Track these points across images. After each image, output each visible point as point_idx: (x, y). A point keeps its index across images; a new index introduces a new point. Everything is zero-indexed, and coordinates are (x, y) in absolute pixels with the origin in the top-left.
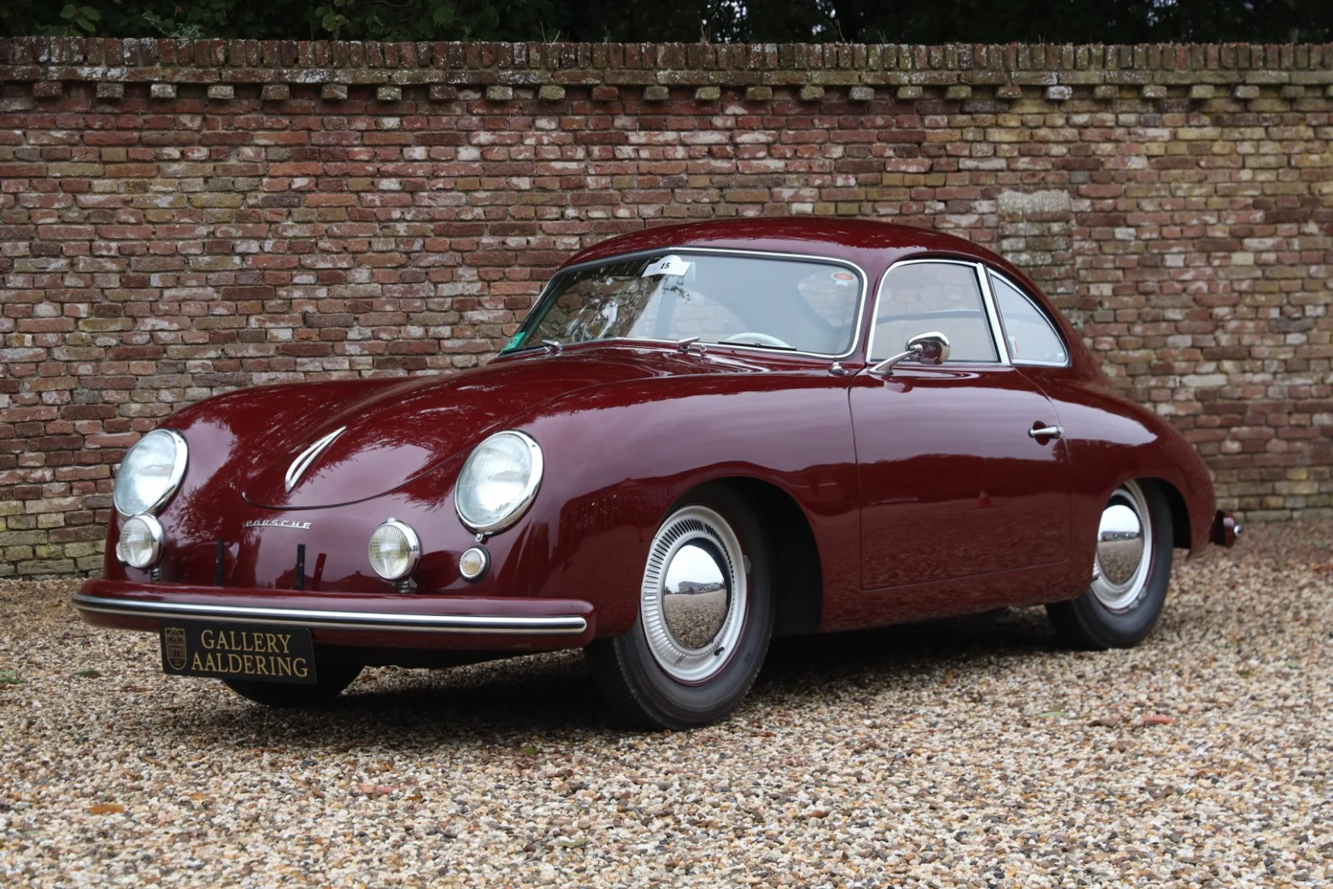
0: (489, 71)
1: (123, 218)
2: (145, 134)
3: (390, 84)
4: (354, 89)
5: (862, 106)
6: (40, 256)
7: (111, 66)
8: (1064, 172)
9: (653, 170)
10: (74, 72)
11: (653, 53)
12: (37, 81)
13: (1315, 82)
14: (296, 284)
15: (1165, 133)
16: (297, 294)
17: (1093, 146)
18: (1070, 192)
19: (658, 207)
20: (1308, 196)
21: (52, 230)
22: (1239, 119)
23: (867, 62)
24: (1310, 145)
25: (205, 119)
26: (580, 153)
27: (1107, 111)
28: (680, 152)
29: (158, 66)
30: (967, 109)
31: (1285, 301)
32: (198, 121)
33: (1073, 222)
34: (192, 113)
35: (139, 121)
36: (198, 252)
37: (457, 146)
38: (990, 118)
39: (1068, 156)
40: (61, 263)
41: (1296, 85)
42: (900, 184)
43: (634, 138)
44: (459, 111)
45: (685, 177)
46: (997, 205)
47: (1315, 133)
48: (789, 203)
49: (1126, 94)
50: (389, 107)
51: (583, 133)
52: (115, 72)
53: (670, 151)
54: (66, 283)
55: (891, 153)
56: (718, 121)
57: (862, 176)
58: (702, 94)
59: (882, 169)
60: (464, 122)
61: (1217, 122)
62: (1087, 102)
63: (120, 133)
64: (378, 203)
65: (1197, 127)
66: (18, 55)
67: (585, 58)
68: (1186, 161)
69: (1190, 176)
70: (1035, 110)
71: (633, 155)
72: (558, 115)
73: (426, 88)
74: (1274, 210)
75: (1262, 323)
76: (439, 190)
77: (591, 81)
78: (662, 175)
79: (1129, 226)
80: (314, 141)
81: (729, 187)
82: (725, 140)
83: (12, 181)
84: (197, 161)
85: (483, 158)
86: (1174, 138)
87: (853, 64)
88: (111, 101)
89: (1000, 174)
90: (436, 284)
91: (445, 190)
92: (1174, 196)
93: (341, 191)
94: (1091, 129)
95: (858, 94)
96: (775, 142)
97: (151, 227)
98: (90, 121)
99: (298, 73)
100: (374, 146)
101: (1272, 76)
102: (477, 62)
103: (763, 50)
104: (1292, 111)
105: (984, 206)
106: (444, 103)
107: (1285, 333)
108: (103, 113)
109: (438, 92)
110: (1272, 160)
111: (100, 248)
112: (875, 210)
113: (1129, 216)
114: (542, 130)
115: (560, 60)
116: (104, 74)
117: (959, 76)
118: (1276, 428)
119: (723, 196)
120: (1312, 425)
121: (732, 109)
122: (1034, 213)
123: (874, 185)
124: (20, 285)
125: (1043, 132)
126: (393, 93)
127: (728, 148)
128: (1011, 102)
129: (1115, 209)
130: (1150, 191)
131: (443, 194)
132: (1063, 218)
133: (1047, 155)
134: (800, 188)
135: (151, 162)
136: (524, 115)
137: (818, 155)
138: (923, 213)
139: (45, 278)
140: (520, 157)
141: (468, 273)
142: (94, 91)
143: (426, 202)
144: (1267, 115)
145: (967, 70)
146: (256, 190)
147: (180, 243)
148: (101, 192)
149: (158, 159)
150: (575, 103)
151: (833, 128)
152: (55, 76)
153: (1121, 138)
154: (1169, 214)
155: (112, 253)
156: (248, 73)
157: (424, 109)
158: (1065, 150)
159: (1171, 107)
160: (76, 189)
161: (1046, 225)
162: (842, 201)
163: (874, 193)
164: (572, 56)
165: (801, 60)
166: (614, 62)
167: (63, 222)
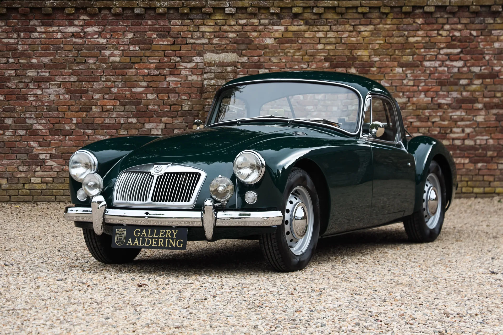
8: (235, 45)
13: (351, 6)
15: (282, 28)
17: (249, 34)
18: (237, 53)
19: (49, 58)
20: (351, 56)
22: (317, 22)
24: (351, 34)
26: (15, 36)
27: (255, 18)
28: (60, 35)
33: (239, 67)
38: (200, 21)
39: (238, 38)
43: (39, 29)
45: (62, 46)
46: (204, 59)
47: (354, 28)
49: (262, 11)
51: (17, 27)
53: (55, 35)
55: (155, 36)
56: (76, 22)
59: (151, 42)
61: (306, 23)
62: (245, 15)
65: (298, 25)
68: (292, 40)
69: (294, 47)
70: (221, 18)
71: (38, 37)
72: (6, 20)
74: (335, 62)
77: (16, 6)
78: (52, 45)
79: (266, 69)
81: (81, 50)
82: (79, 30)
86: (287, 30)
89: (205, 45)
92: (287, 56)
94: (248, 26)
95: (137, 11)
96: (102, 31)
104: (342, 18)
105: (198, 59)
110: (333, 40)
112: (148, 61)
113: (265, 64)
117: (183, 4)
121: (82, 17)
122: (220, 62)
123: (148, 50)
125: (225, 28)
127: (81, 34)
128: (210, 15)
129: (259, 61)
130: (275, 53)
132: (234, 64)
133: (227, 37)
134: (114, 51)
138: (170, 62)
144: (330, 20)
150: (13, 15)
151: (129, 26)
153: (261, 30)
154: (284, 63)
158: (235, 35)
159: (284, 16)
161: (225, 68)
163: (147, 53)
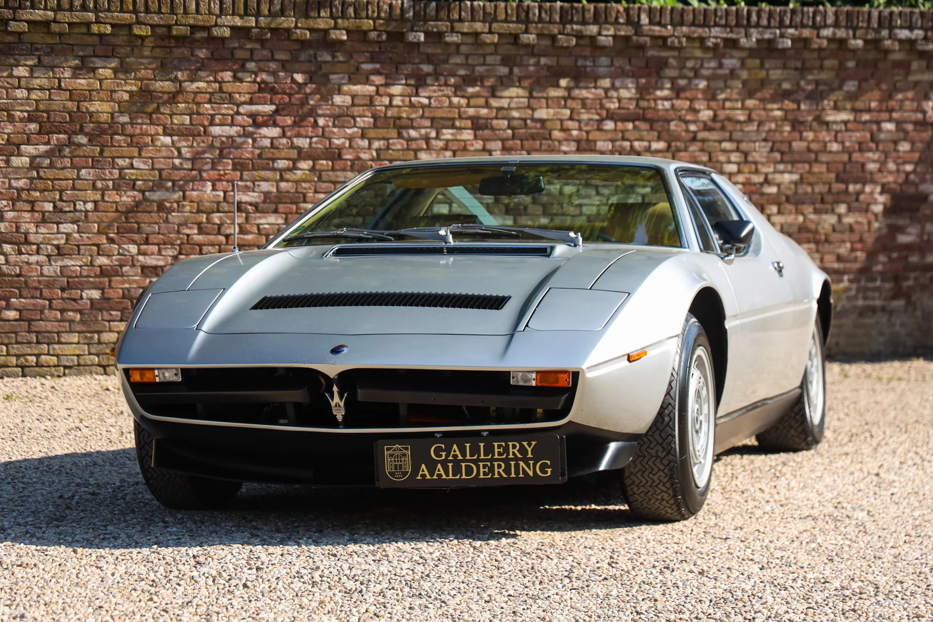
31: (58, 197)
41: (60, 22)
75: (36, 214)
101: (39, 14)
107: (58, 223)
118: (50, 301)
120: (81, 298)
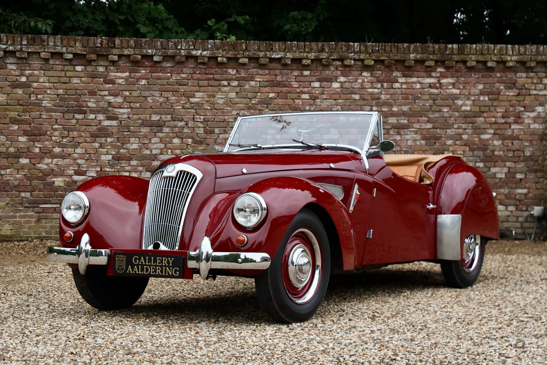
0: (345, 54)
1: (206, 107)
2: (215, 76)
3: (307, 58)
4: (294, 60)
5: (491, 69)
6: (175, 121)
7: (203, 51)
9: (407, 93)
10: (190, 53)
11: (409, 48)
12: (177, 56)
14: (269, 134)
16: (269, 137)
21: (180, 111)
23: (494, 52)
25: (237, 71)
29: (221, 50)
30: (534, 70)
32: (235, 71)
34: (233, 68)
35: (213, 71)
36: (233, 121)
37: (332, 82)
40: (183, 123)
42: (506, 99)
44: (332, 69)
48: (461, 106)
50: (306, 67)
52: (205, 53)
54: (184, 131)
57: (491, 96)
58: (427, 63)
60: (335, 73)
63: (205, 76)
64: (301, 103)
66: (170, 46)
67: (382, 49)
73: (321, 60)
76: (324, 99)
80: (278, 79)
83: (166, 93)
84: (234, 86)
85: (342, 87)
87: (488, 53)
88: (203, 63)
90: (321, 135)
91: (326, 99)
93: (287, 99)
97: (216, 111)
98: (195, 71)
99: (272, 54)
100: (300, 82)
102: (340, 51)
103: (452, 47)
106: (327, 66)
108: (200, 68)
109: (325, 62)
111: (197, 118)
114: (364, 76)
115: (372, 50)
116: (201, 54)
119: (435, 103)
124: (167, 131)
126: (308, 62)
131: (326, 101)
135: (217, 86)
136: (357, 71)
137: (473, 88)
139: (177, 129)
140: (356, 87)
141: (334, 131)
142: (197, 60)
143: (319, 103)
145: (534, 55)
146: (255, 97)
147: (226, 117)
148: (198, 97)
149: (220, 85)
152: (183, 54)
155: (201, 120)
156: (254, 54)
157: (320, 68)
160: (189, 96)
162: (482, 106)
164: (377, 49)
165: (467, 51)
166: (393, 51)
167: (184, 108)
